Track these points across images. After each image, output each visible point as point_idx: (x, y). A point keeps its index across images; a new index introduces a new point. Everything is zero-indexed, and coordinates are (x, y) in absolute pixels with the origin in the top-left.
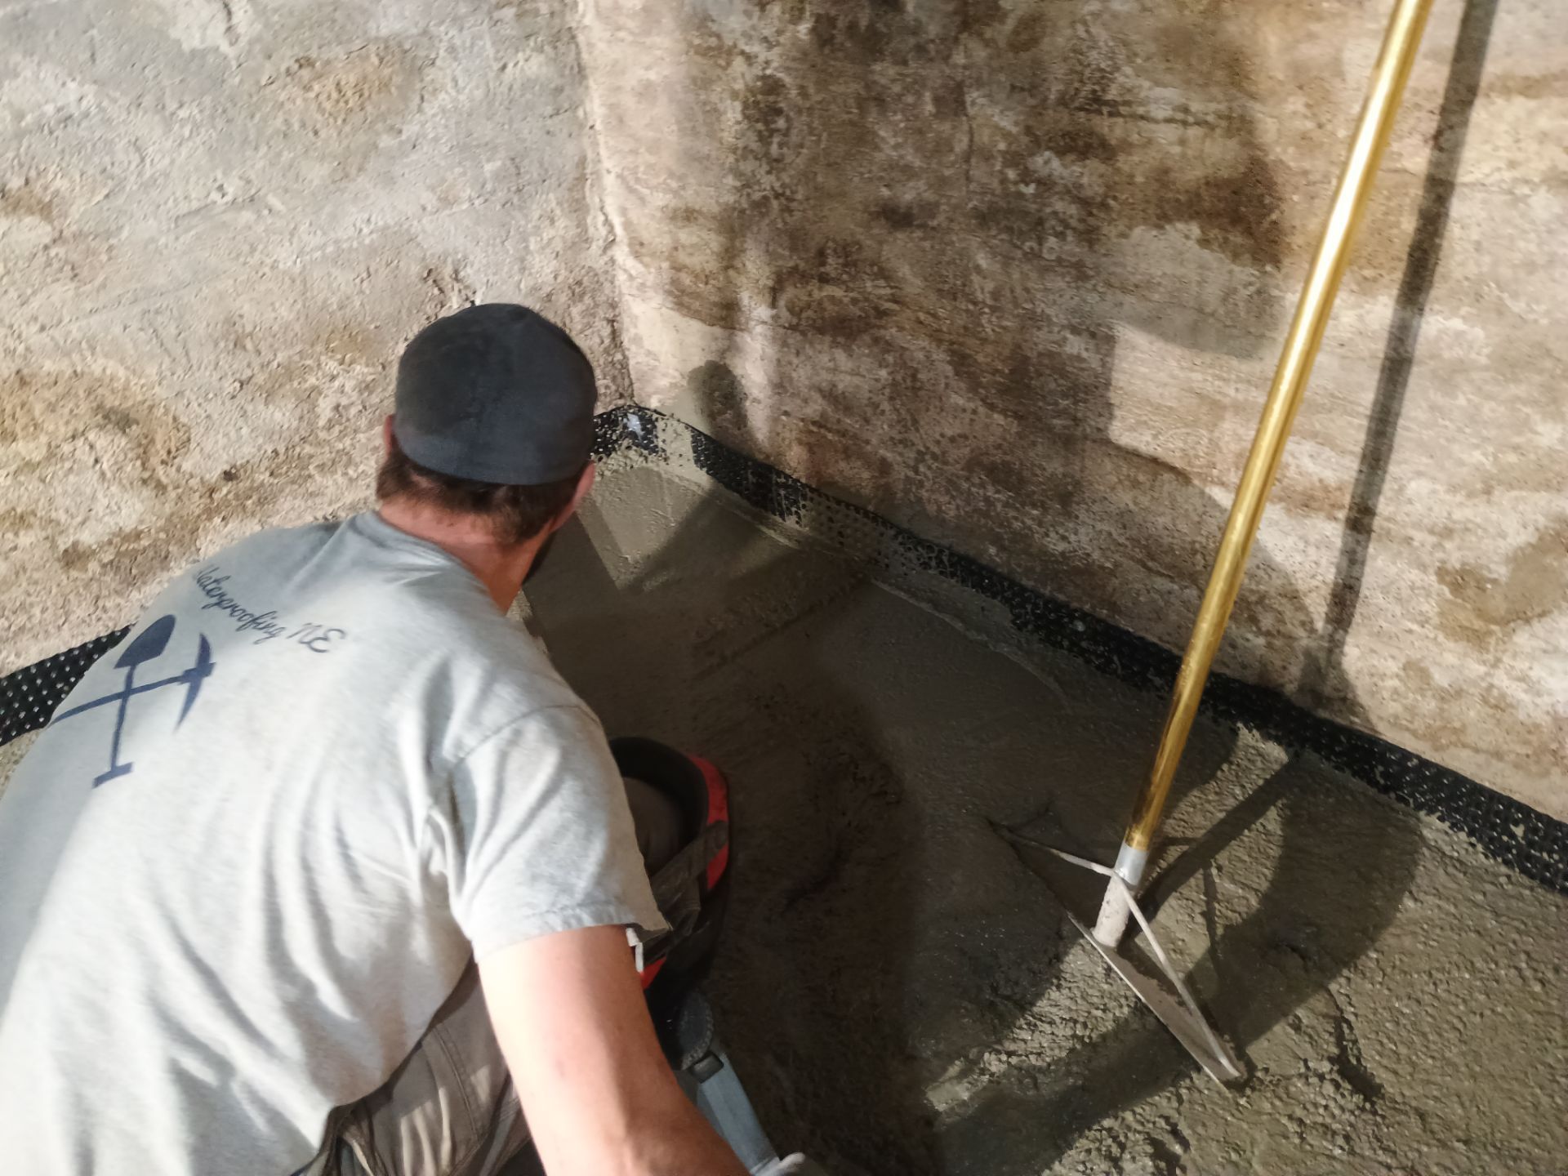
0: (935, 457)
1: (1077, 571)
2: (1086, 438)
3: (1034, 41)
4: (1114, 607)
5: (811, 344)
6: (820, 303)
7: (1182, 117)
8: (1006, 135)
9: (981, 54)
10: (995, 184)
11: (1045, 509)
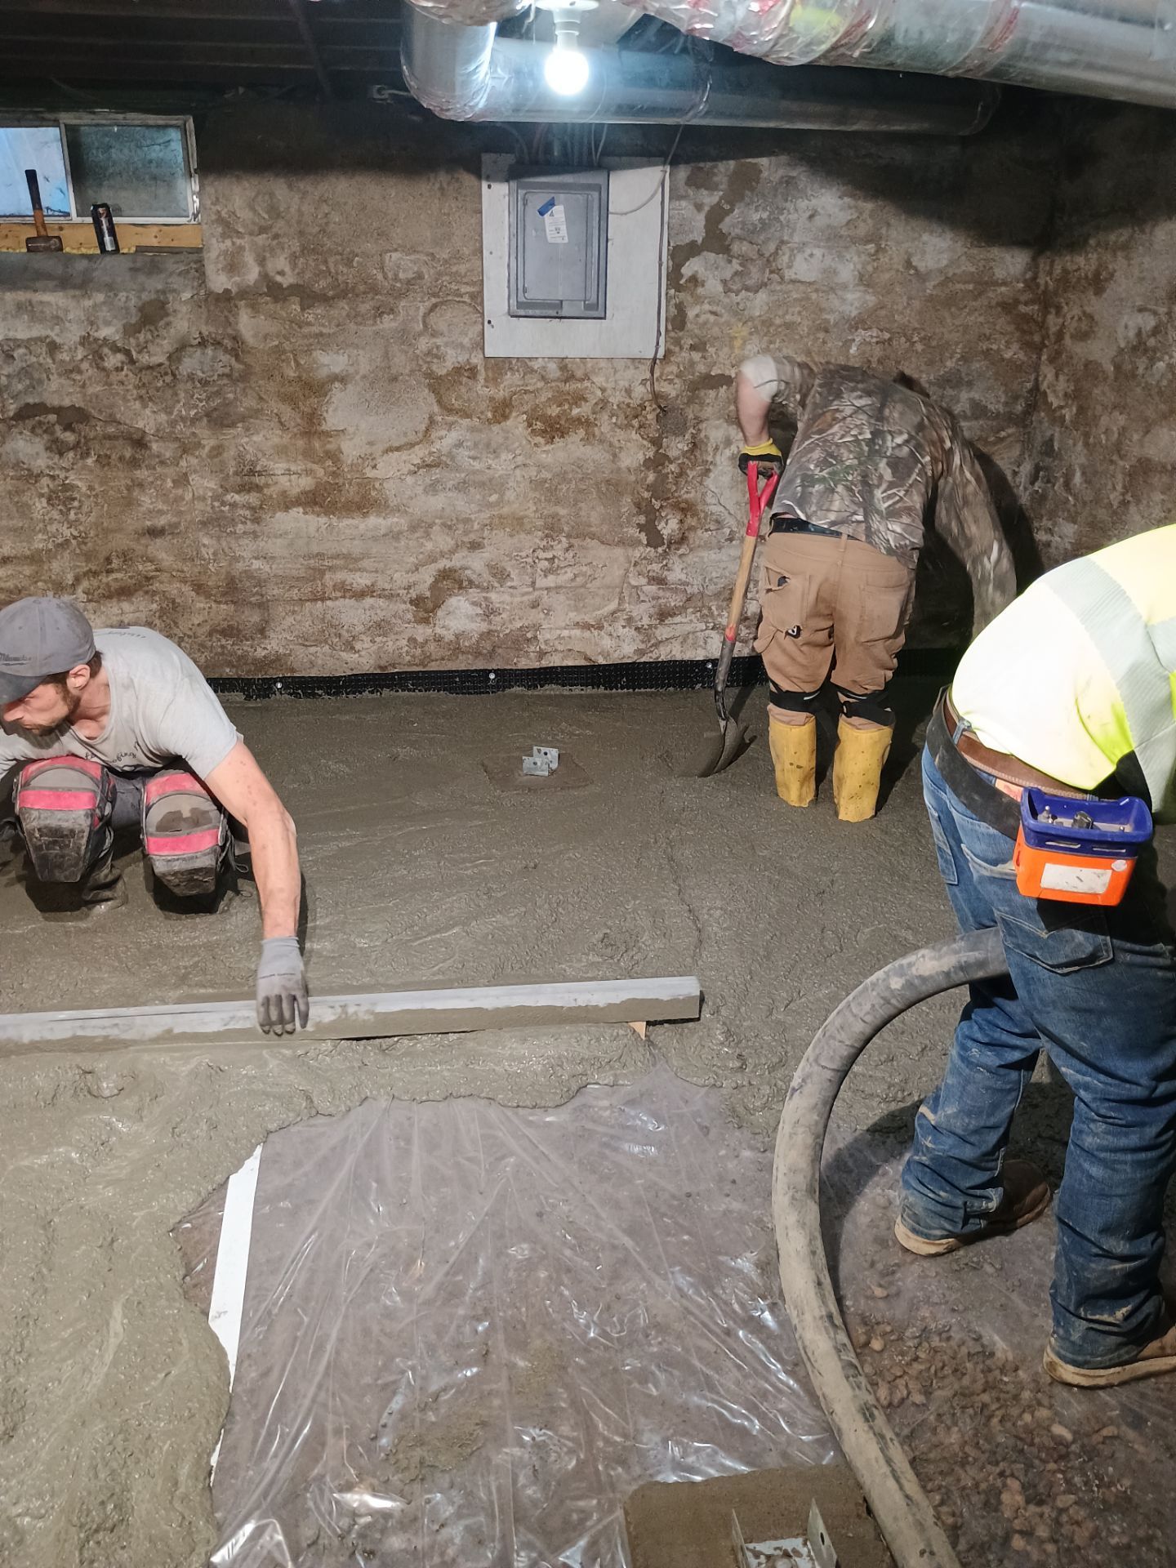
0: (189, 637)
1: (273, 662)
2: (268, 601)
3: (220, 454)
4: (293, 670)
5: (104, 605)
6: (107, 584)
7: (288, 472)
8: (211, 489)
9: (194, 461)
10: (209, 509)
11: (253, 639)
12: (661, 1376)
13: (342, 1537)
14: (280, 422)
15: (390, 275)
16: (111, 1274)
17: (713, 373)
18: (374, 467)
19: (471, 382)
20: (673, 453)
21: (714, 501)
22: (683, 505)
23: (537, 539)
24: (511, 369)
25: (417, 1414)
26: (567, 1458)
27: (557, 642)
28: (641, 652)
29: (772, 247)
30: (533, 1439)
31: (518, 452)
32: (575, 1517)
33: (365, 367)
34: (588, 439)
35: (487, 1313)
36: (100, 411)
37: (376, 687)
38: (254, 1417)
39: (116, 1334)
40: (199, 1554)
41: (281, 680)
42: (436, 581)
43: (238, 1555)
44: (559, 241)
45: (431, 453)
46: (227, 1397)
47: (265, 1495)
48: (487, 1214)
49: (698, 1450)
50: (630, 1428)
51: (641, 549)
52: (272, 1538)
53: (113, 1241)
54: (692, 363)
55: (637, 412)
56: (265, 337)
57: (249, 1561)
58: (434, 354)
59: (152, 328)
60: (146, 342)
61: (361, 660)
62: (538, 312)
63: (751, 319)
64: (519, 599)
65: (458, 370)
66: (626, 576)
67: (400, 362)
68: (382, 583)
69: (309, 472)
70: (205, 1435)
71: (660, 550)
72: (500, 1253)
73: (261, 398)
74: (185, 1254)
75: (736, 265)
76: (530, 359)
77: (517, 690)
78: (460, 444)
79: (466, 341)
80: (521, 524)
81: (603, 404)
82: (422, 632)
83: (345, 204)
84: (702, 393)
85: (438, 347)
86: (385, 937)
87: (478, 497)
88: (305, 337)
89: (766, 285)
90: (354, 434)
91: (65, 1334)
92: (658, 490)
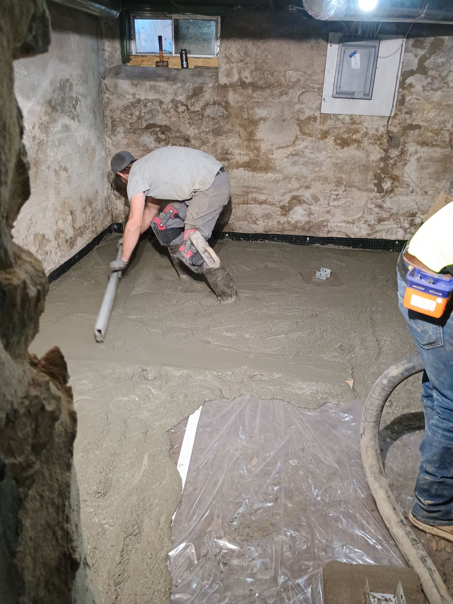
4: (233, 230)
12: (344, 521)
13: (216, 556)
14: (239, 135)
15: (288, 80)
16: (145, 443)
17: (413, 124)
18: (272, 154)
19: (314, 123)
20: (392, 155)
21: (407, 176)
22: (394, 177)
23: (332, 186)
24: (330, 118)
25: (249, 516)
26: (303, 544)
27: (335, 228)
28: (369, 235)
29: (445, 73)
30: (291, 534)
31: (329, 152)
32: (304, 567)
33: (273, 115)
34: (358, 148)
35: (278, 484)
36: (175, 127)
37: (263, 239)
38: (189, 504)
39: (145, 466)
40: (165, 551)
41: (228, 233)
42: (291, 200)
43: (178, 554)
44: (356, 68)
45: (295, 150)
46: (180, 495)
47: (190, 534)
48: (282, 446)
49: (355, 552)
50: (329, 539)
51: (374, 193)
52: (191, 550)
53: (147, 432)
54: (405, 119)
55: (380, 138)
56: (238, 102)
57: (182, 557)
58: (301, 111)
59: (197, 97)
60: (194, 102)
61: (259, 228)
62: (344, 96)
63: (433, 102)
64: (322, 209)
65: (309, 118)
66: (366, 204)
67: (287, 114)
68: (270, 199)
69: (247, 154)
70: (171, 508)
71: (382, 194)
72: (286, 462)
73: (233, 125)
74: (171, 441)
75: (429, 80)
76: (339, 115)
77: (317, 245)
78: (306, 147)
79: (314, 107)
80: (327, 180)
81: (366, 134)
82: (283, 219)
83: (274, 51)
84: (408, 131)
85: (303, 109)
86: (255, 335)
87: (311, 168)
88: (252, 103)
89: (441, 88)
90: (266, 141)
91: (128, 462)
92: (383, 170)
